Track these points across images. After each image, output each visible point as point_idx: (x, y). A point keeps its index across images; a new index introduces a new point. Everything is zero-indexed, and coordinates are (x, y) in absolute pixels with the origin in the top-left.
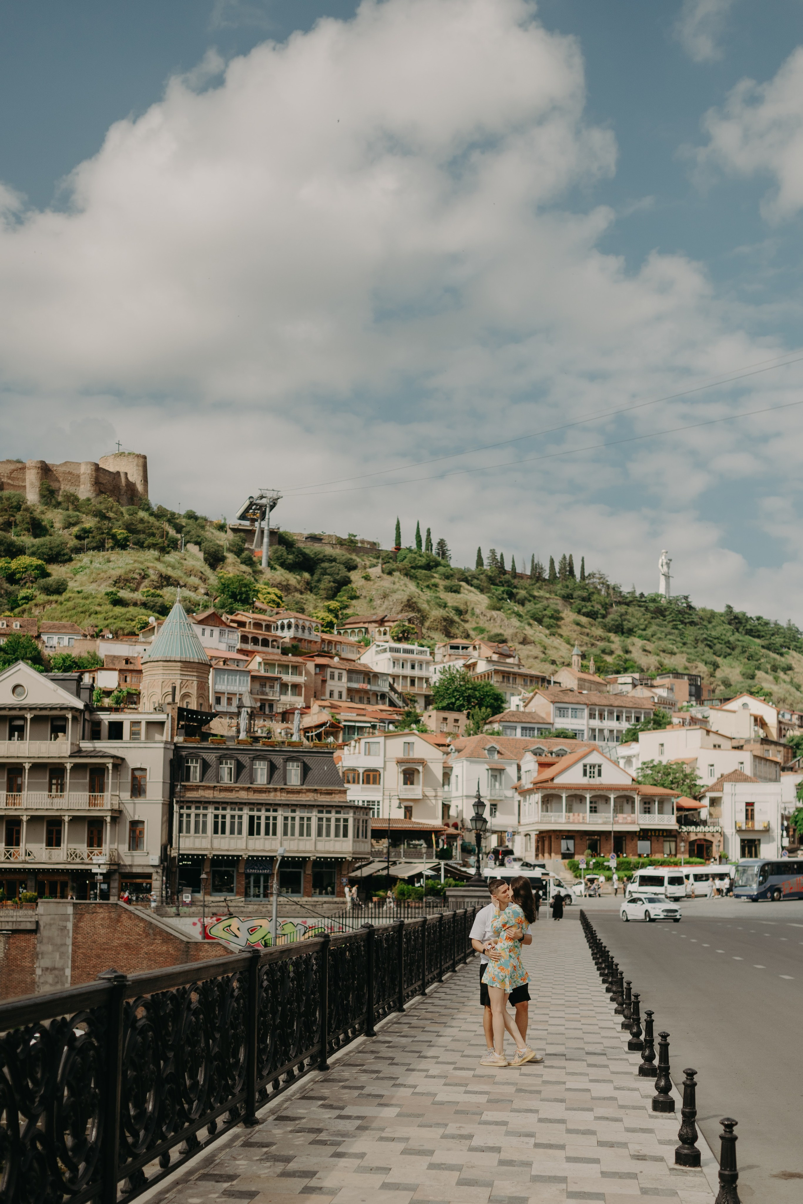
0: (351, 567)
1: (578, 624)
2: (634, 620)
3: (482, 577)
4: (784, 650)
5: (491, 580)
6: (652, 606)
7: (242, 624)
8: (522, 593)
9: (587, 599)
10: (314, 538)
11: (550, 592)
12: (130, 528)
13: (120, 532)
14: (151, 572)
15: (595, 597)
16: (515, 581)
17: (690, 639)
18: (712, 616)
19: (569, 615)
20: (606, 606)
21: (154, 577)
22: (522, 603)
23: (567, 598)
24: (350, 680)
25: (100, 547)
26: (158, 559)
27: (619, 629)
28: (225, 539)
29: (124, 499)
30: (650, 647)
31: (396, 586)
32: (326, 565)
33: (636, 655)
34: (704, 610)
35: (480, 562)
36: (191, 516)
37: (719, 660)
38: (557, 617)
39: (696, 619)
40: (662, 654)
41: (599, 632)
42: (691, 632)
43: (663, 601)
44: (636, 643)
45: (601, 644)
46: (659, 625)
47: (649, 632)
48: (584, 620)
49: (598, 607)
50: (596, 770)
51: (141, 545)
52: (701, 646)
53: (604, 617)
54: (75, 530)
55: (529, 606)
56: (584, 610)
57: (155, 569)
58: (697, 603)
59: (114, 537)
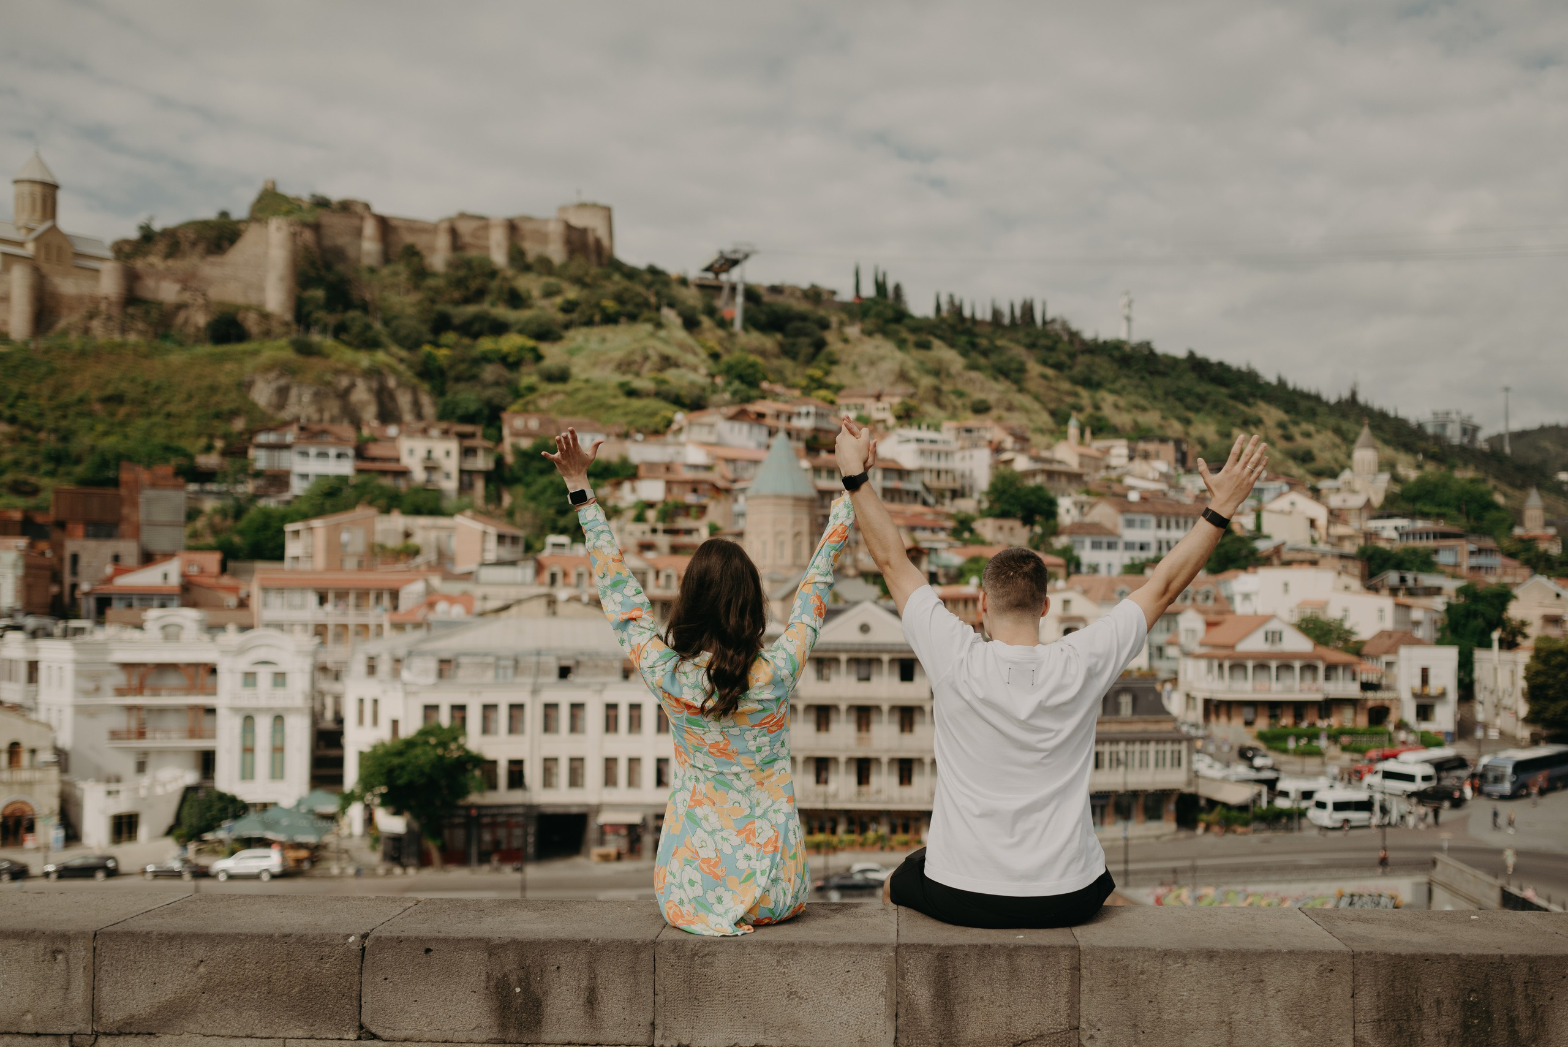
0: (825, 325)
1: (1044, 377)
2: (1102, 373)
3: (944, 326)
4: (1251, 400)
5: (953, 327)
6: (1116, 354)
7: (761, 416)
8: (984, 342)
9: (1051, 349)
10: (775, 290)
11: (1012, 340)
12: (619, 298)
13: (610, 305)
14: (651, 352)
15: (1060, 346)
16: (977, 330)
17: (1159, 392)
18: (1174, 362)
19: (1034, 368)
20: (1072, 356)
21: (655, 358)
22: (985, 353)
23: (1031, 346)
24: (884, 478)
25: (589, 323)
26: (652, 335)
27: (1090, 383)
28: (691, 297)
29: (593, 258)
30: (1122, 402)
31: (882, 352)
32: (798, 324)
33: (1107, 411)
34: (1166, 356)
35: (938, 308)
36: (653, 271)
37: (1191, 415)
38: (1022, 369)
39: (1161, 368)
40: (1135, 411)
41: (1066, 386)
42: (1160, 384)
43: (1127, 349)
44: (1107, 400)
45: (1070, 400)
46: (1128, 377)
47: (1118, 385)
48: (1050, 372)
49: (1063, 358)
50: (1277, 636)
51: (633, 318)
52: (1171, 399)
53: (1070, 368)
54: (558, 300)
55: (994, 358)
56: (1051, 361)
57: (654, 348)
58: (1160, 348)
59: (603, 310)
